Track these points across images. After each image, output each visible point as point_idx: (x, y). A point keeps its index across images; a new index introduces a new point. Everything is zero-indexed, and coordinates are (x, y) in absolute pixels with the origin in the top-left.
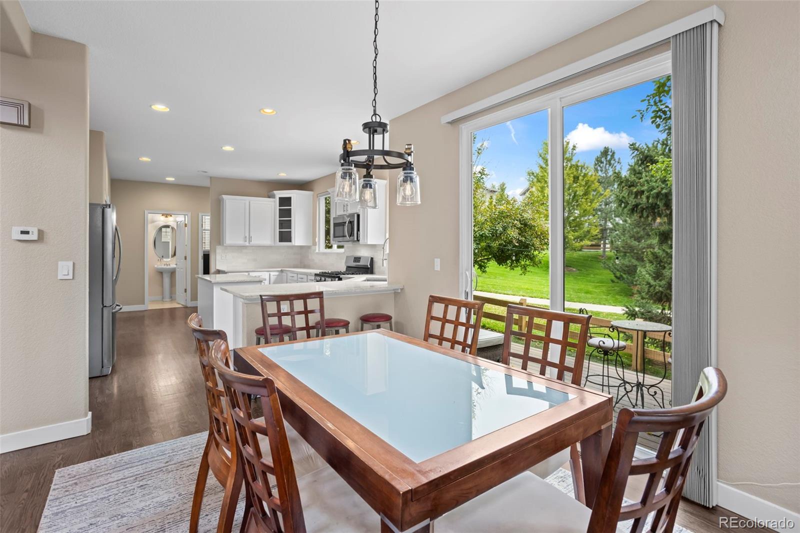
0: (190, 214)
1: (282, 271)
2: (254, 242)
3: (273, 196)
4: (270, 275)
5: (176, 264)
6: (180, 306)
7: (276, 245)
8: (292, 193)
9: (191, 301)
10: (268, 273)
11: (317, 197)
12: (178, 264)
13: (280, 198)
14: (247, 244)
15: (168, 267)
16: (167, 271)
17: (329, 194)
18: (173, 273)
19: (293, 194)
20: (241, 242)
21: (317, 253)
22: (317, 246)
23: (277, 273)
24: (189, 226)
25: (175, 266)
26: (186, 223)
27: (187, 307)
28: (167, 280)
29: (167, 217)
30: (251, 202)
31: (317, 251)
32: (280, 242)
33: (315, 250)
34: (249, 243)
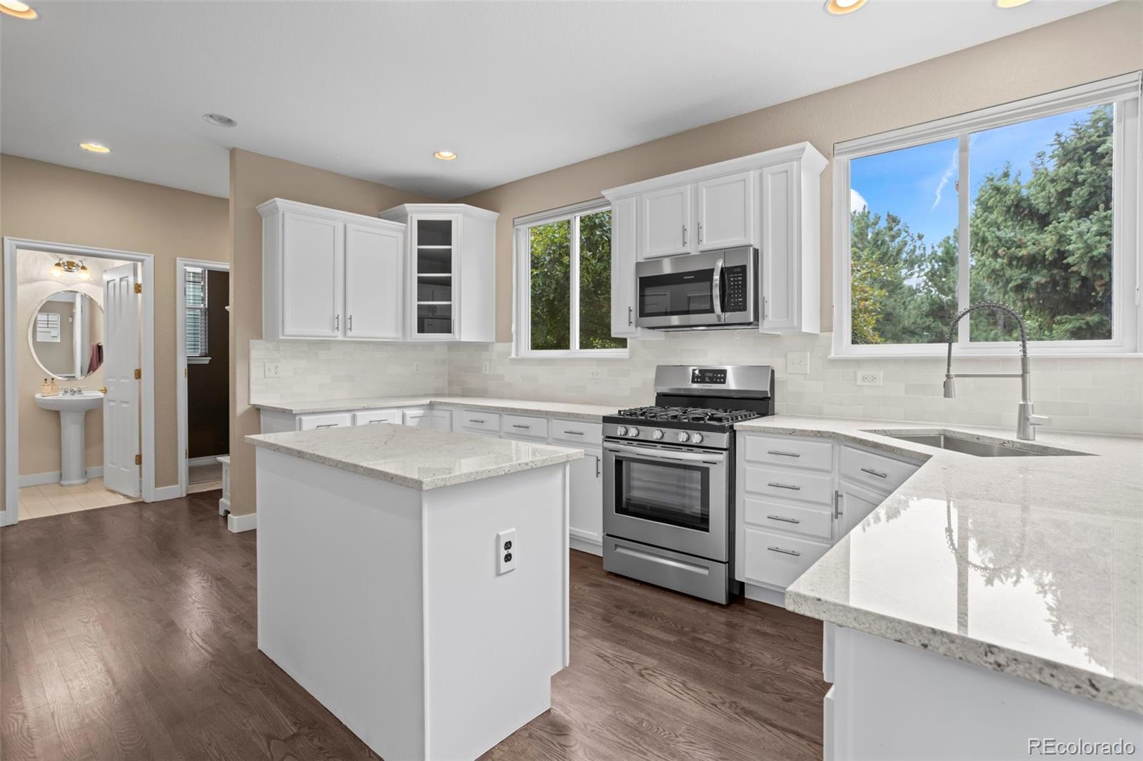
0: (150, 259)
1: (431, 406)
2: (357, 332)
3: (402, 218)
4: (404, 416)
5: (105, 391)
6: (119, 501)
7: (409, 340)
8: (452, 212)
9: (157, 485)
10: (398, 413)
11: (514, 226)
12: (111, 389)
13: (420, 223)
14: (339, 336)
15: (77, 397)
16: (72, 407)
17: (609, 204)
18: (92, 414)
19: (456, 214)
20: (324, 331)
21: (513, 360)
22: (514, 344)
23: (420, 412)
24: (149, 289)
25: (101, 395)
26: (140, 281)
27: (143, 502)
28: (72, 432)
29: (69, 270)
30: (349, 226)
31: (513, 356)
32: (418, 332)
33: (510, 353)
34: (345, 334)
